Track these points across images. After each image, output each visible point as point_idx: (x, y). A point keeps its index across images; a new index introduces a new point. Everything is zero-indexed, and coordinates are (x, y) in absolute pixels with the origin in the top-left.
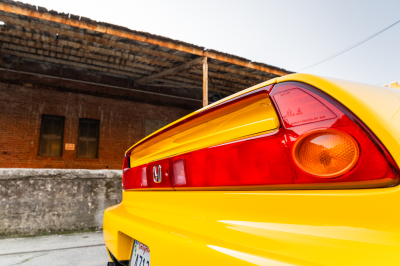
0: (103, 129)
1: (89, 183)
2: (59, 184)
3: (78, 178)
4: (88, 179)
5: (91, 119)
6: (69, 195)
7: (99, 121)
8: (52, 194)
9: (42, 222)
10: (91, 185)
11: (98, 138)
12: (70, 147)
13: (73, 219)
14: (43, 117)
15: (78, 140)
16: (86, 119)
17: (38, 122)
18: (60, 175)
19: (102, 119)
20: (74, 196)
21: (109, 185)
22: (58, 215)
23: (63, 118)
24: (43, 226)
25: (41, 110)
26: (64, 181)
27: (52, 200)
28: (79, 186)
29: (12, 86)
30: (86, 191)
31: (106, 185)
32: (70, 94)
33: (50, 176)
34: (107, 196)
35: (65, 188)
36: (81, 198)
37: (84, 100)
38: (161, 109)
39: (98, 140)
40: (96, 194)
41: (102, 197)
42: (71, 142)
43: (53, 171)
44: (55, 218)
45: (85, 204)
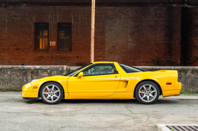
0: (74, 29)
1: (24, 71)
2: (12, 72)
3: (20, 69)
4: (24, 70)
5: (65, 23)
6: (16, 76)
7: (71, 24)
8: (10, 75)
9: (7, 86)
10: (25, 72)
11: (71, 36)
12: (53, 43)
13: (18, 86)
14: (36, 24)
15: (58, 38)
16: (62, 23)
17: (33, 28)
18: (12, 68)
19: (73, 23)
20: (18, 76)
21: (32, 72)
22: (13, 84)
23: (48, 24)
24: (8, 88)
25: (34, 20)
26: (14, 70)
27: (10, 78)
28: (20, 72)
29: (17, 6)
30: (23, 75)
31: (31, 72)
32: (50, 7)
33: (9, 68)
34: (32, 77)
35: (15, 73)
36: (21, 77)
37: (60, 10)
38: (118, 9)
39: (71, 38)
40: (27, 76)
41: (29, 77)
42: (53, 40)
43: (10, 66)
44: (12, 85)
45: (23, 80)
